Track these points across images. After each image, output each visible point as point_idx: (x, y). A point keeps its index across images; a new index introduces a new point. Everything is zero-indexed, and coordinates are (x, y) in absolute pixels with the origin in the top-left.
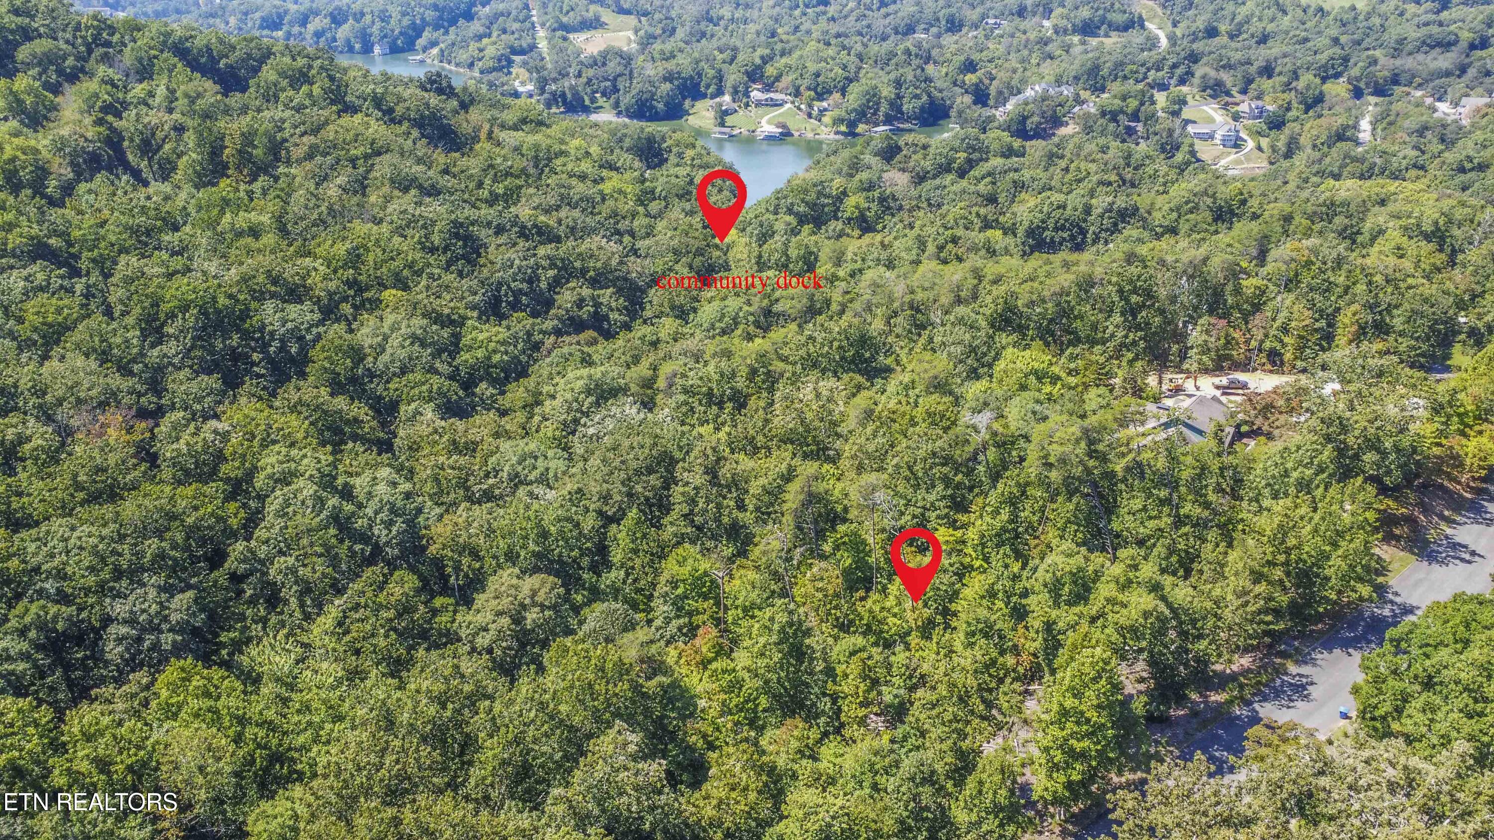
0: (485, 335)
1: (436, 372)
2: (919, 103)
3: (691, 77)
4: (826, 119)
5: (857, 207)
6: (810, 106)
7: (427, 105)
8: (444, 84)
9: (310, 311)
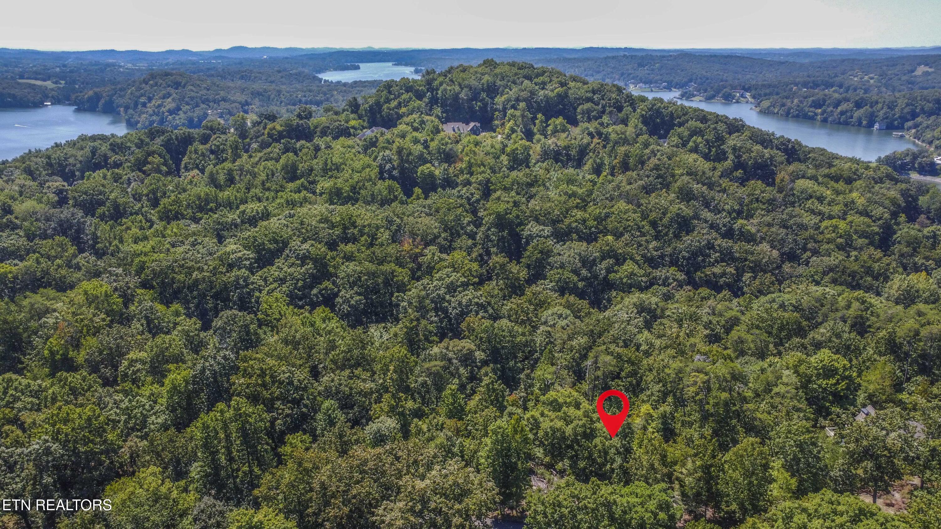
9: (547, 230)
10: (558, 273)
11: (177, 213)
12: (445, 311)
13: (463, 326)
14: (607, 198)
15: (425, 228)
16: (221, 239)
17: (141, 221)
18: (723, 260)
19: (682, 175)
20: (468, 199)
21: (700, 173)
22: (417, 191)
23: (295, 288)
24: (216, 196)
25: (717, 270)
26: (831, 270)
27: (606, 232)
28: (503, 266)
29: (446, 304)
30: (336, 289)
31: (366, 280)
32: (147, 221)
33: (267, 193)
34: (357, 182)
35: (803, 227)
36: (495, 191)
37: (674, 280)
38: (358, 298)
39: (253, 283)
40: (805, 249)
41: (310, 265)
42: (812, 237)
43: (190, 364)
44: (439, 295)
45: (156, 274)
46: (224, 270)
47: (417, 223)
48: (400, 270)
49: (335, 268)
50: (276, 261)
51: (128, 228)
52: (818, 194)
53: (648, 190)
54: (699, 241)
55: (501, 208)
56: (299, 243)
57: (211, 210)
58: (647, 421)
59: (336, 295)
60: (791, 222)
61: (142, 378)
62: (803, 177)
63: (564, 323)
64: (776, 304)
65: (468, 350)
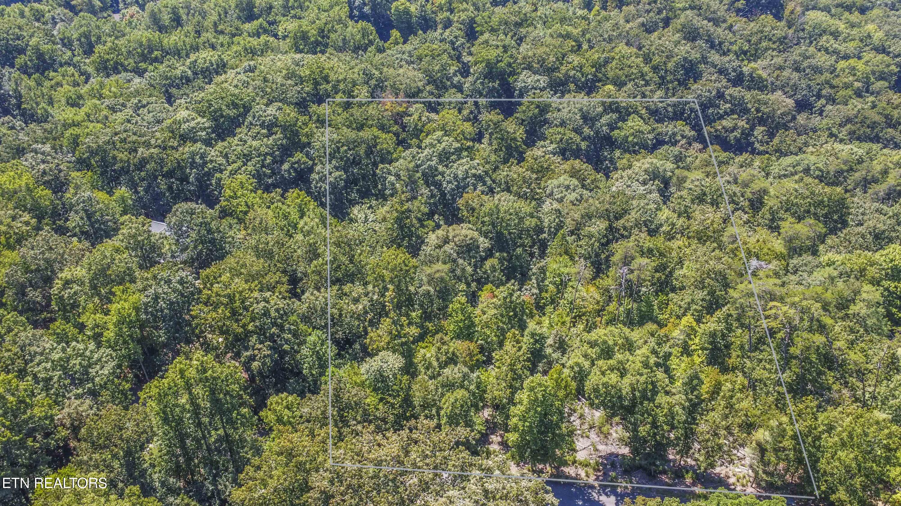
0: (633, 124)
1: (580, 133)
9: (543, 80)
10: (559, 133)
11: (116, 63)
12: (438, 185)
13: (461, 202)
14: (604, 40)
15: (408, 81)
16: (170, 99)
17: (73, 75)
18: (733, 112)
19: (685, 9)
20: (452, 43)
21: (704, 7)
22: (395, 34)
23: (263, 166)
24: (161, 42)
25: (727, 123)
26: (849, 120)
27: (606, 80)
28: (497, 124)
29: (440, 177)
30: (310, 163)
31: (346, 151)
32: (82, 74)
33: (221, 37)
34: (326, 24)
35: (817, 70)
36: (482, 34)
37: (683, 137)
38: (338, 174)
39: (211, 161)
40: (819, 96)
41: (279, 135)
42: (827, 82)
43: (139, 285)
44: (430, 167)
45: (93, 153)
46: (176, 144)
47: (399, 75)
48: (384, 136)
49: (307, 136)
50: (238, 130)
51: (59, 84)
52: (833, 29)
53: (649, 29)
54: (709, 91)
55: (492, 54)
56: (264, 107)
57: (156, 60)
58: (688, 335)
59: (311, 170)
60: (805, 64)
61: (82, 303)
62: (814, 8)
63: (572, 196)
64: (800, 168)
65: (471, 239)
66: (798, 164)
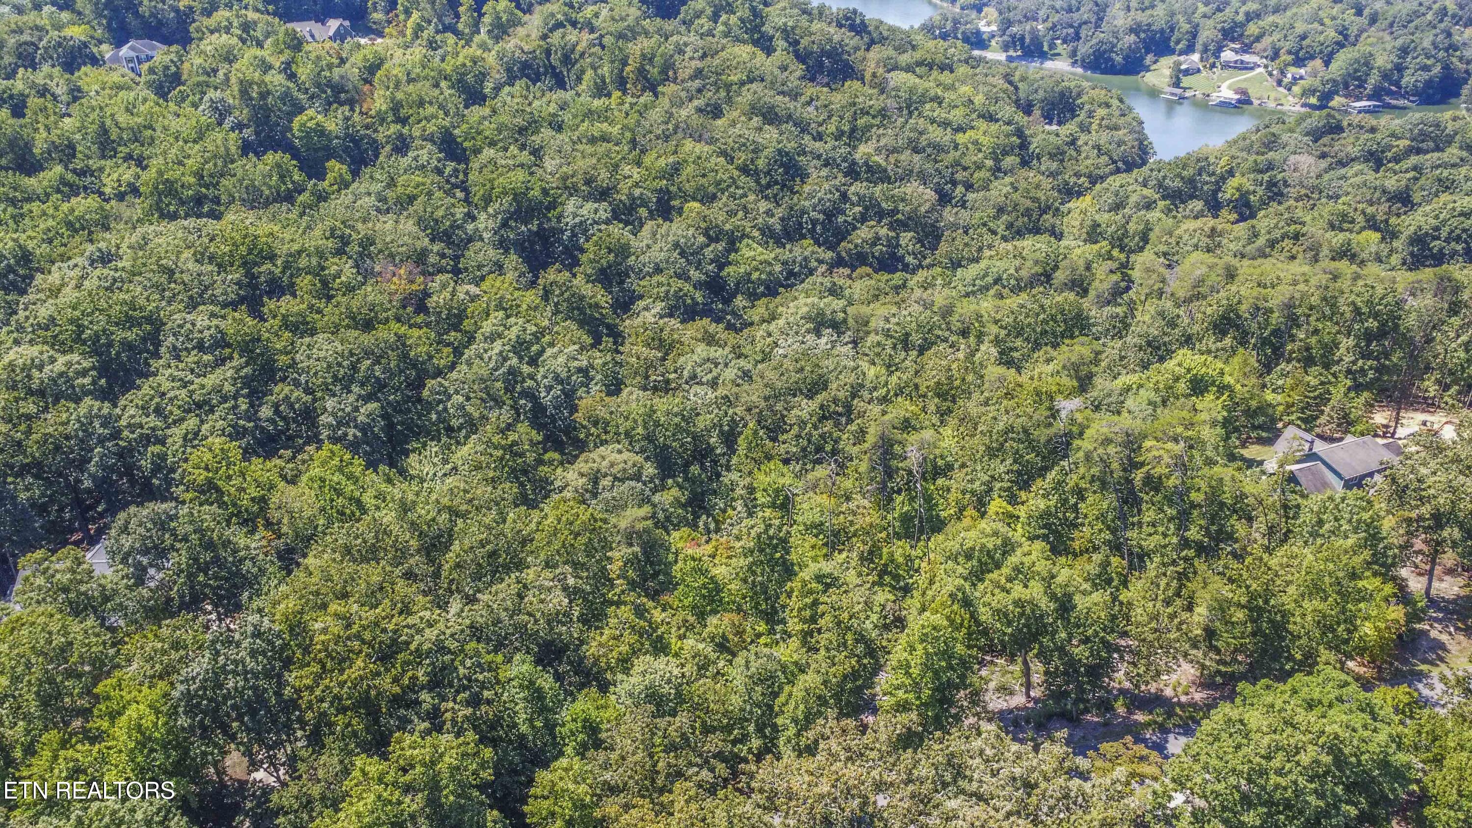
0: (752, 253)
1: (688, 279)
2: (1426, 76)
3: (1162, 31)
4: (1296, 89)
5: (1238, 190)
6: (1283, 73)
7: (830, 40)
8: (858, 21)
9: (603, 210)
10: (660, 284)
13: (578, 415)
18: (866, 217)
22: (334, 167)
23: (238, 416)
25: (865, 233)
26: (1001, 210)
27: (685, 196)
28: (564, 288)
35: (938, 148)
36: (477, 151)
37: (819, 261)
40: (954, 183)
41: (238, 361)
44: (510, 369)
50: (156, 364)
55: (516, 180)
56: (187, 316)
59: (315, 410)
62: (896, 68)
63: (730, 374)
64: (990, 280)
65: (634, 465)
66: (986, 275)
